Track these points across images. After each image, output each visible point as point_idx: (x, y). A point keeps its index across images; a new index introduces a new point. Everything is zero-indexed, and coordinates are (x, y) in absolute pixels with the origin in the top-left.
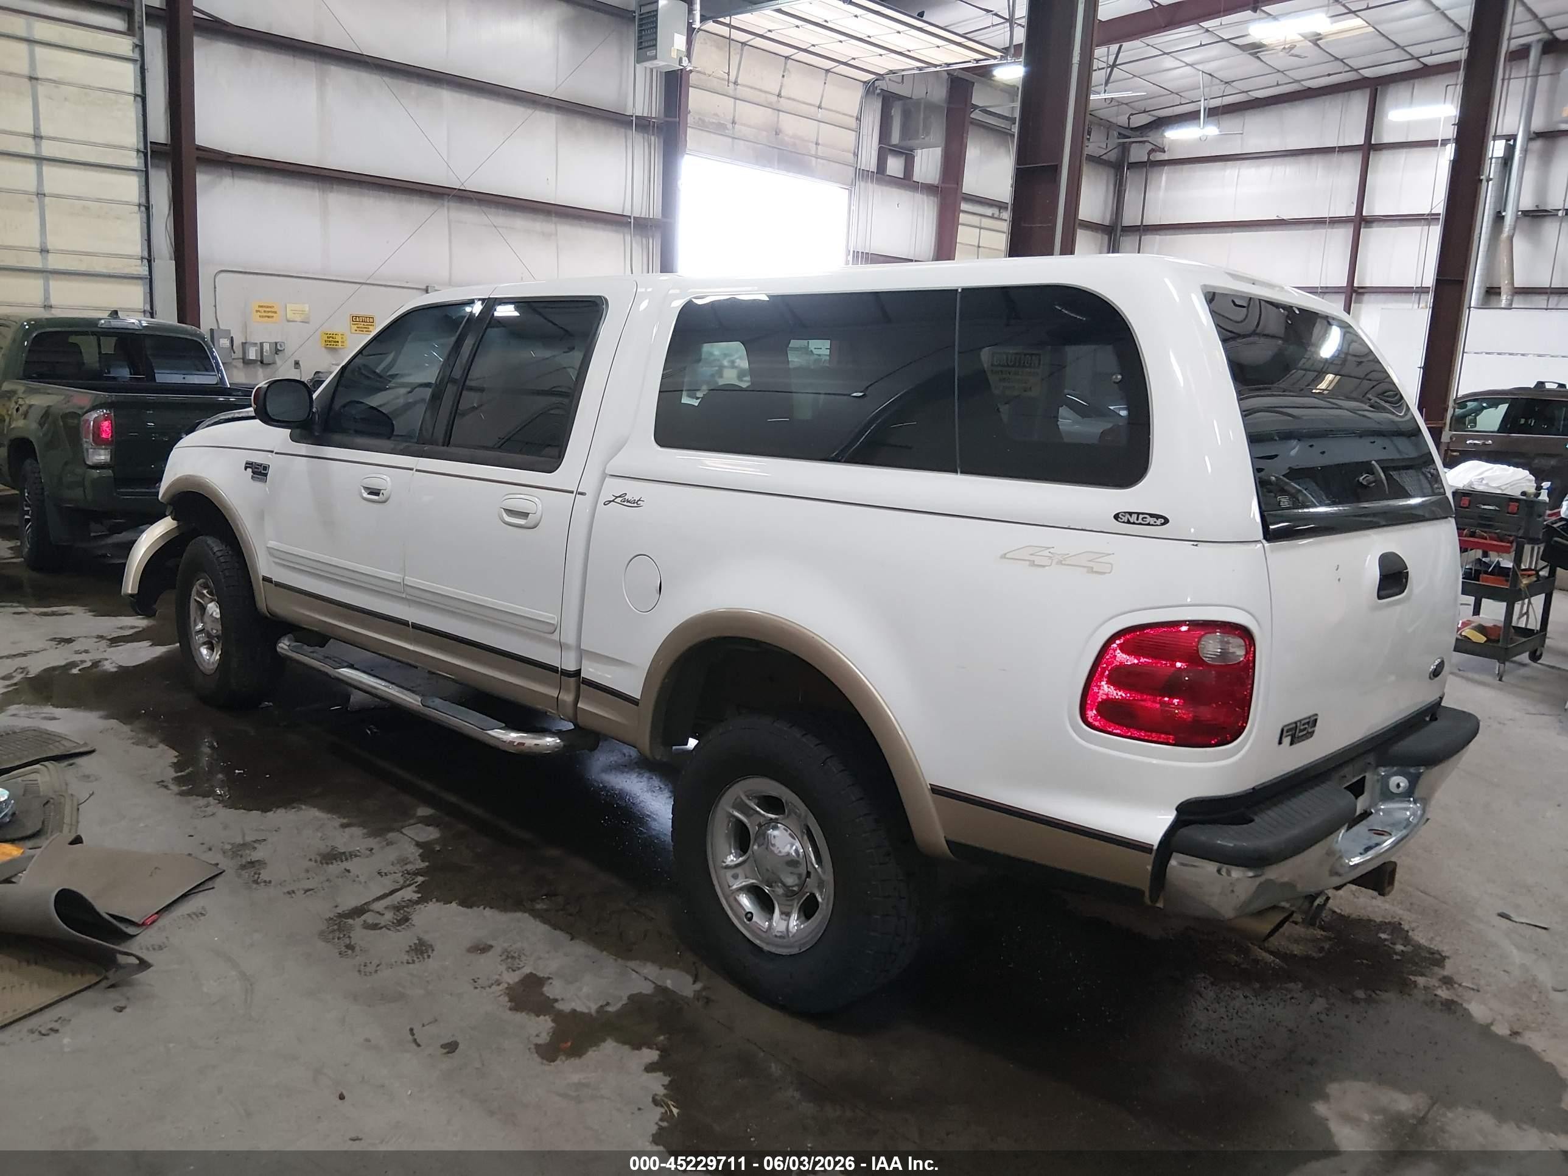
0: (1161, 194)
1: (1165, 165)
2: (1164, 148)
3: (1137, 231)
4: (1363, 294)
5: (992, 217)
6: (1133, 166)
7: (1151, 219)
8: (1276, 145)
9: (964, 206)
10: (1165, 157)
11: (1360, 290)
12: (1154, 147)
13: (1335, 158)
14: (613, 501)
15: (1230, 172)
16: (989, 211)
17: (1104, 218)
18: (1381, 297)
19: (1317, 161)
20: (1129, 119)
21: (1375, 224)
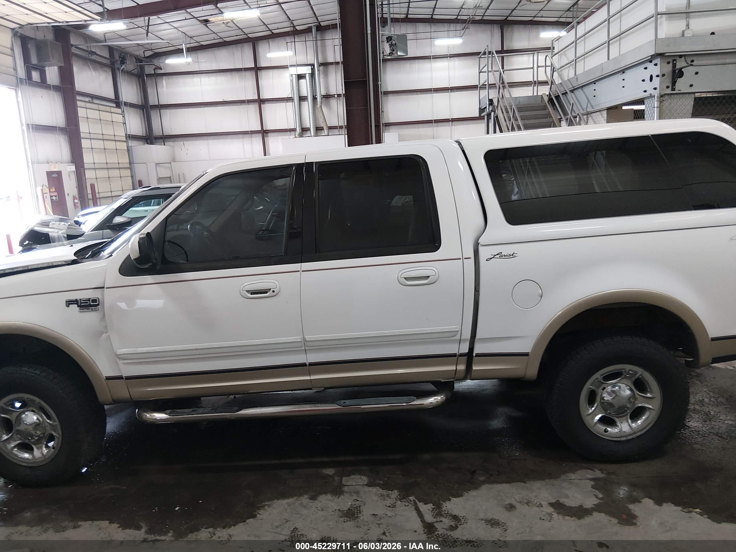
0: (165, 89)
1: (163, 76)
2: (161, 68)
3: (157, 107)
4: (268, 133)
5: (89, 102)
6: (148, 75)
7: (163, 102)
8: (215, 67)
9: (78, 98)
10: (162, 72)
11: (266, 131)
12: (156, 67)
13: (243, 73)
14: (493, 258)
15: (196, 79)
16: (87, 99)
17: (138, 102)
18: (275, 134)
19: (236, 75)
20: (144, 53)
21: (266, 102)
